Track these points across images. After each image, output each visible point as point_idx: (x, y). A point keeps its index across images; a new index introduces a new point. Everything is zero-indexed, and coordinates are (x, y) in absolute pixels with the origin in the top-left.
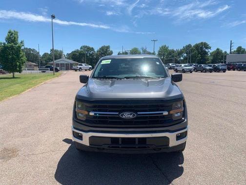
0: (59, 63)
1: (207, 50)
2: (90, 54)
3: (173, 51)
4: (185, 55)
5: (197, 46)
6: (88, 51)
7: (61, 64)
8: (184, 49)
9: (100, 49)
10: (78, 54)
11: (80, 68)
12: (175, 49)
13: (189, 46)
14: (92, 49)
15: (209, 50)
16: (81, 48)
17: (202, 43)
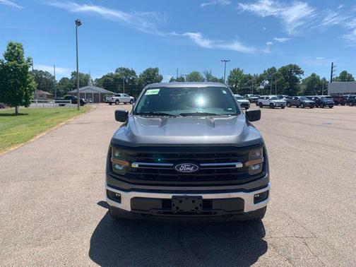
0: (85, 92)
1: (297, 76)
2: (129, 79)
3: (250, 77)
4: (267, 82)
5: (284, 70)
6: (126, 76)
7: (87, 94)
8: (265, 74)
9: (144, 72)
10: (112, 80)
11: (118, 100)
12: (252, 74)
13: (273, 70)
14: (133, 73)
15: (301, 76)
16: (117, 71)
17: (290, 66)
